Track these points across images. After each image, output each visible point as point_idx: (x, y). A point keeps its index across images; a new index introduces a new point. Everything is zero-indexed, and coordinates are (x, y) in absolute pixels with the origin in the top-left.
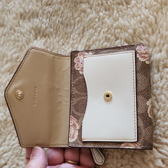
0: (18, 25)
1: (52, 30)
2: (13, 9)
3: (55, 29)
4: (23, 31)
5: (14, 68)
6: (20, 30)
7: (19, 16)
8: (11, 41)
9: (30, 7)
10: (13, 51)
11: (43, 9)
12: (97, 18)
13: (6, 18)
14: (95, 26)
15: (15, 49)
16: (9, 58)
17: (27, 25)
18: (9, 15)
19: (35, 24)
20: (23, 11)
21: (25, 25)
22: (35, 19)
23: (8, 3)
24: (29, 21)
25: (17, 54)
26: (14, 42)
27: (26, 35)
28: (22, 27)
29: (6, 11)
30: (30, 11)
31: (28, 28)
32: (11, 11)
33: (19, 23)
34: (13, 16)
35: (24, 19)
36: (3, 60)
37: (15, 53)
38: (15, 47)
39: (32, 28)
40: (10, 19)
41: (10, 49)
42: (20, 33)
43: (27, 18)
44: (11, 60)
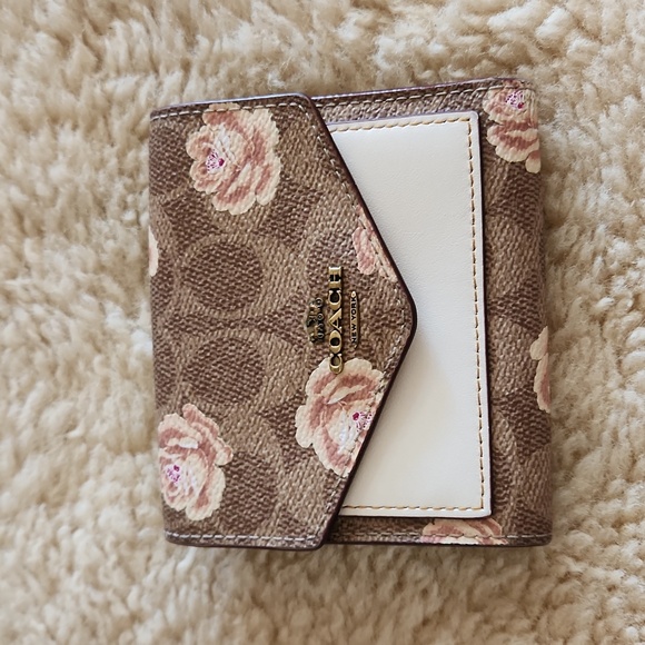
5: (63, 476)
6: (36, 287)
8: (8, 351)
10: (33, 397)
15: (40, 385)
16: (26, 435)
17: (68, 257)
19: (110, 245)
26: (23, 351)
28: (43, 274)
30: (56, 191)
33: (19, 256)
38: (37, 373)
41: (14, 392)
42: (41, 303)
44: (39, 446)
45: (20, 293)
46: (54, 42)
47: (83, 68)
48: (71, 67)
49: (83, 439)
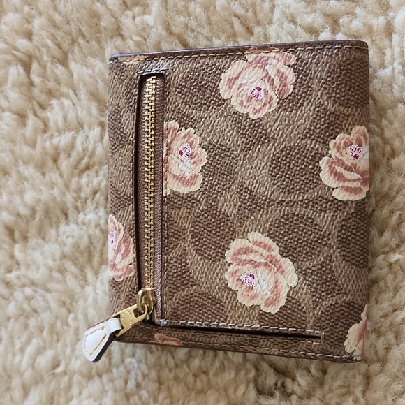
45: (15, 281)
46: (15, 116)
47: (36, 131)
48: (28, 131)
49: (65, 373)
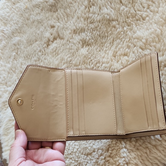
0: (72, 38)
1: (93, 41)
2: (69, 27)
3: (95, 40)
4: (75, 42)
7: (73, 32)
9: (80, 25)
11: (88, 26)
12: (122, 31)
13: (65, 33)
14: (121, 37)
18: (67, 31)
20: (75, 28)
21: (76, 38)
22: (83, 34)
23: (67, 23)
24: (79, 35)
25: (71, 58)
27: (76, 45)
29: (65, 29)
31: (78, 40)
32: (68, 28)
34: (69, 32)
35: (76, 33)
36: (62, 62)
37: (69, 57)
39: (81, 40)
40: (67, 34)
43: (78, 33)
